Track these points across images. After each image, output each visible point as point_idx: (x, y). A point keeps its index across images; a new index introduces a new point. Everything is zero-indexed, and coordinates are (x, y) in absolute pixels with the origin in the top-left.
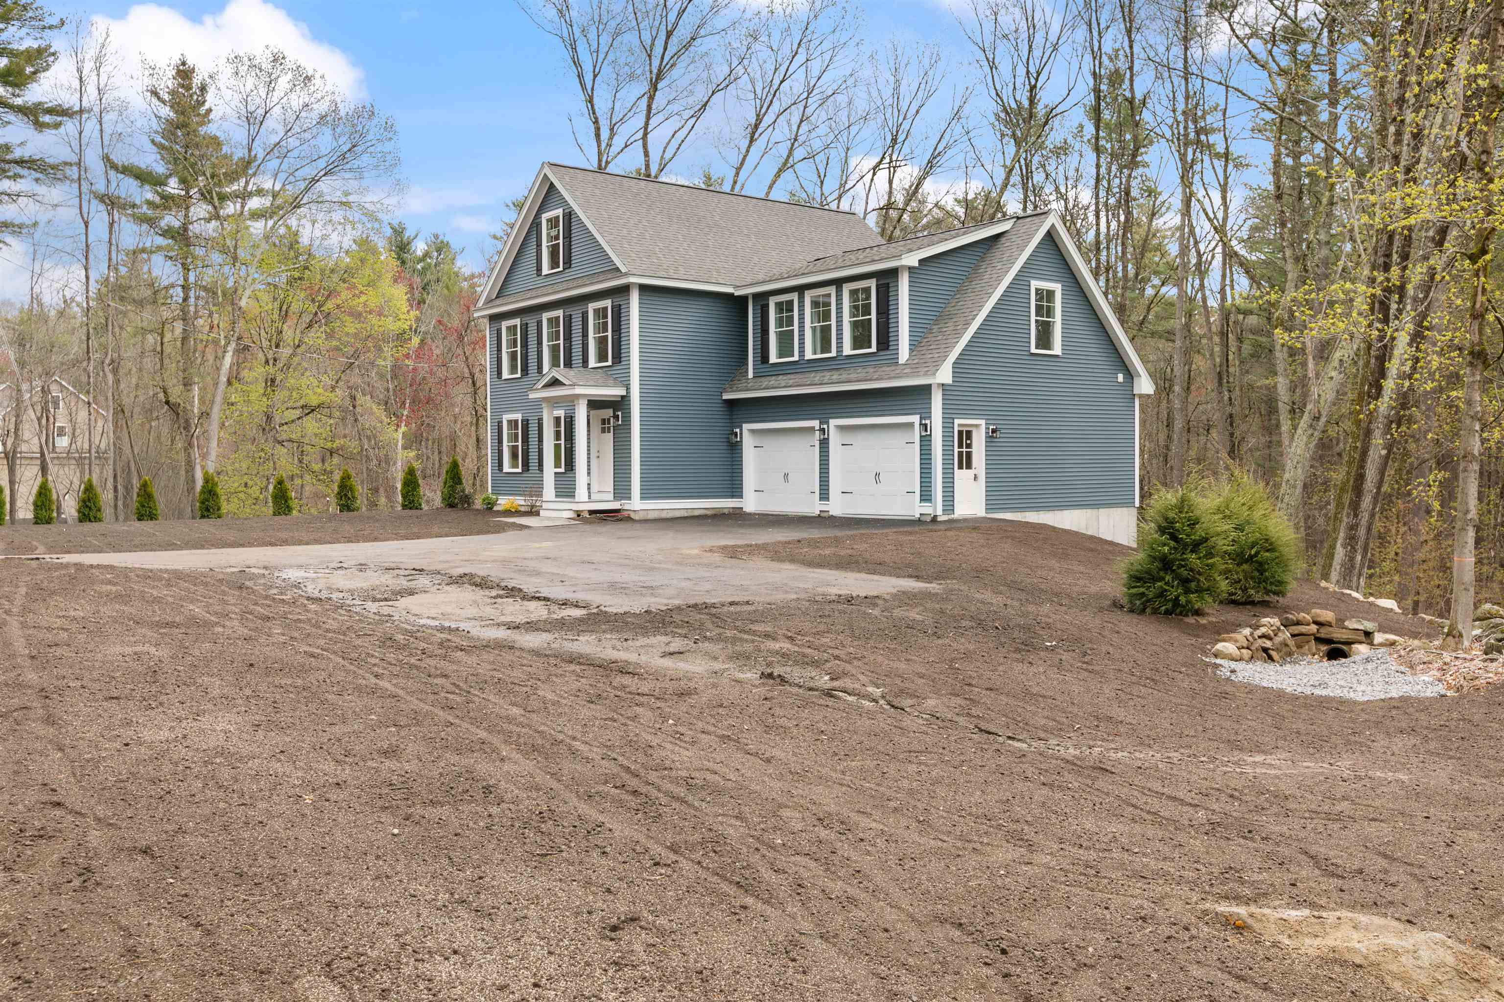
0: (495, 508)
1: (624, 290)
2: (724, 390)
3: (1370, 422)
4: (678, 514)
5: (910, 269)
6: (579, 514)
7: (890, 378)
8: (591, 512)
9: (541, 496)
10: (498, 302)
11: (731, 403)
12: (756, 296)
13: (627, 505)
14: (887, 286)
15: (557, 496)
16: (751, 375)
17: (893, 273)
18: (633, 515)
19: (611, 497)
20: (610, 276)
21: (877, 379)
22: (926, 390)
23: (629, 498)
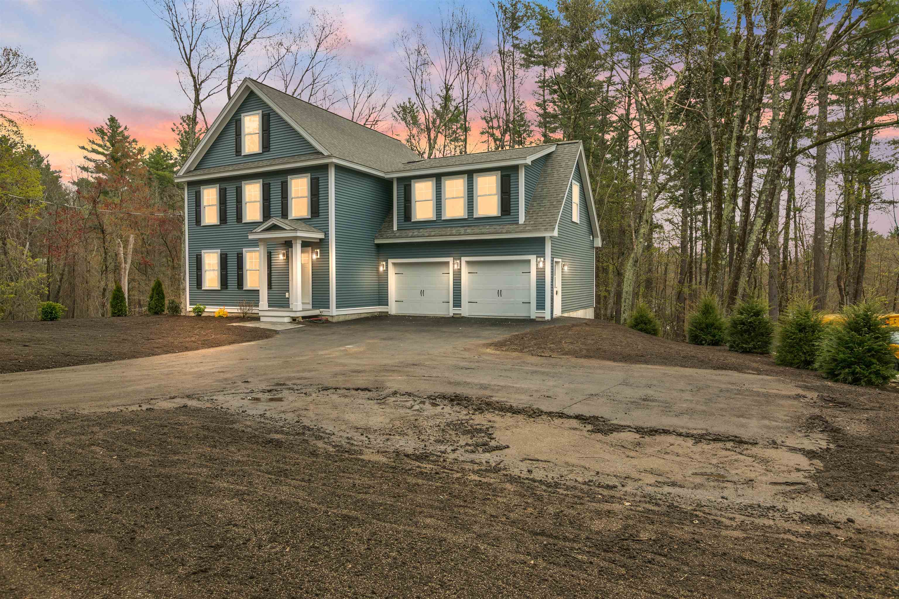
0: (204, 314)
1: (324, 168)
2: (377, 238)
3: (741, 264)
4: (350, 318)
5: (526, 166)
6: (294, 319)
7: (516, 232)
8: (303, 318)
9: (258, 306)
10: (198, 172)
11: (378, 246)
12: (399, 179)
13: (325, 312)
14: (509, 176)
15: (269, 306)
16: (395, 228)
17: (515, 168)
18: (330, 319)
19: (310, 307)
20: (312, 157)
21: (506, 233)
22: (542, 240)
23: (328, 308)
